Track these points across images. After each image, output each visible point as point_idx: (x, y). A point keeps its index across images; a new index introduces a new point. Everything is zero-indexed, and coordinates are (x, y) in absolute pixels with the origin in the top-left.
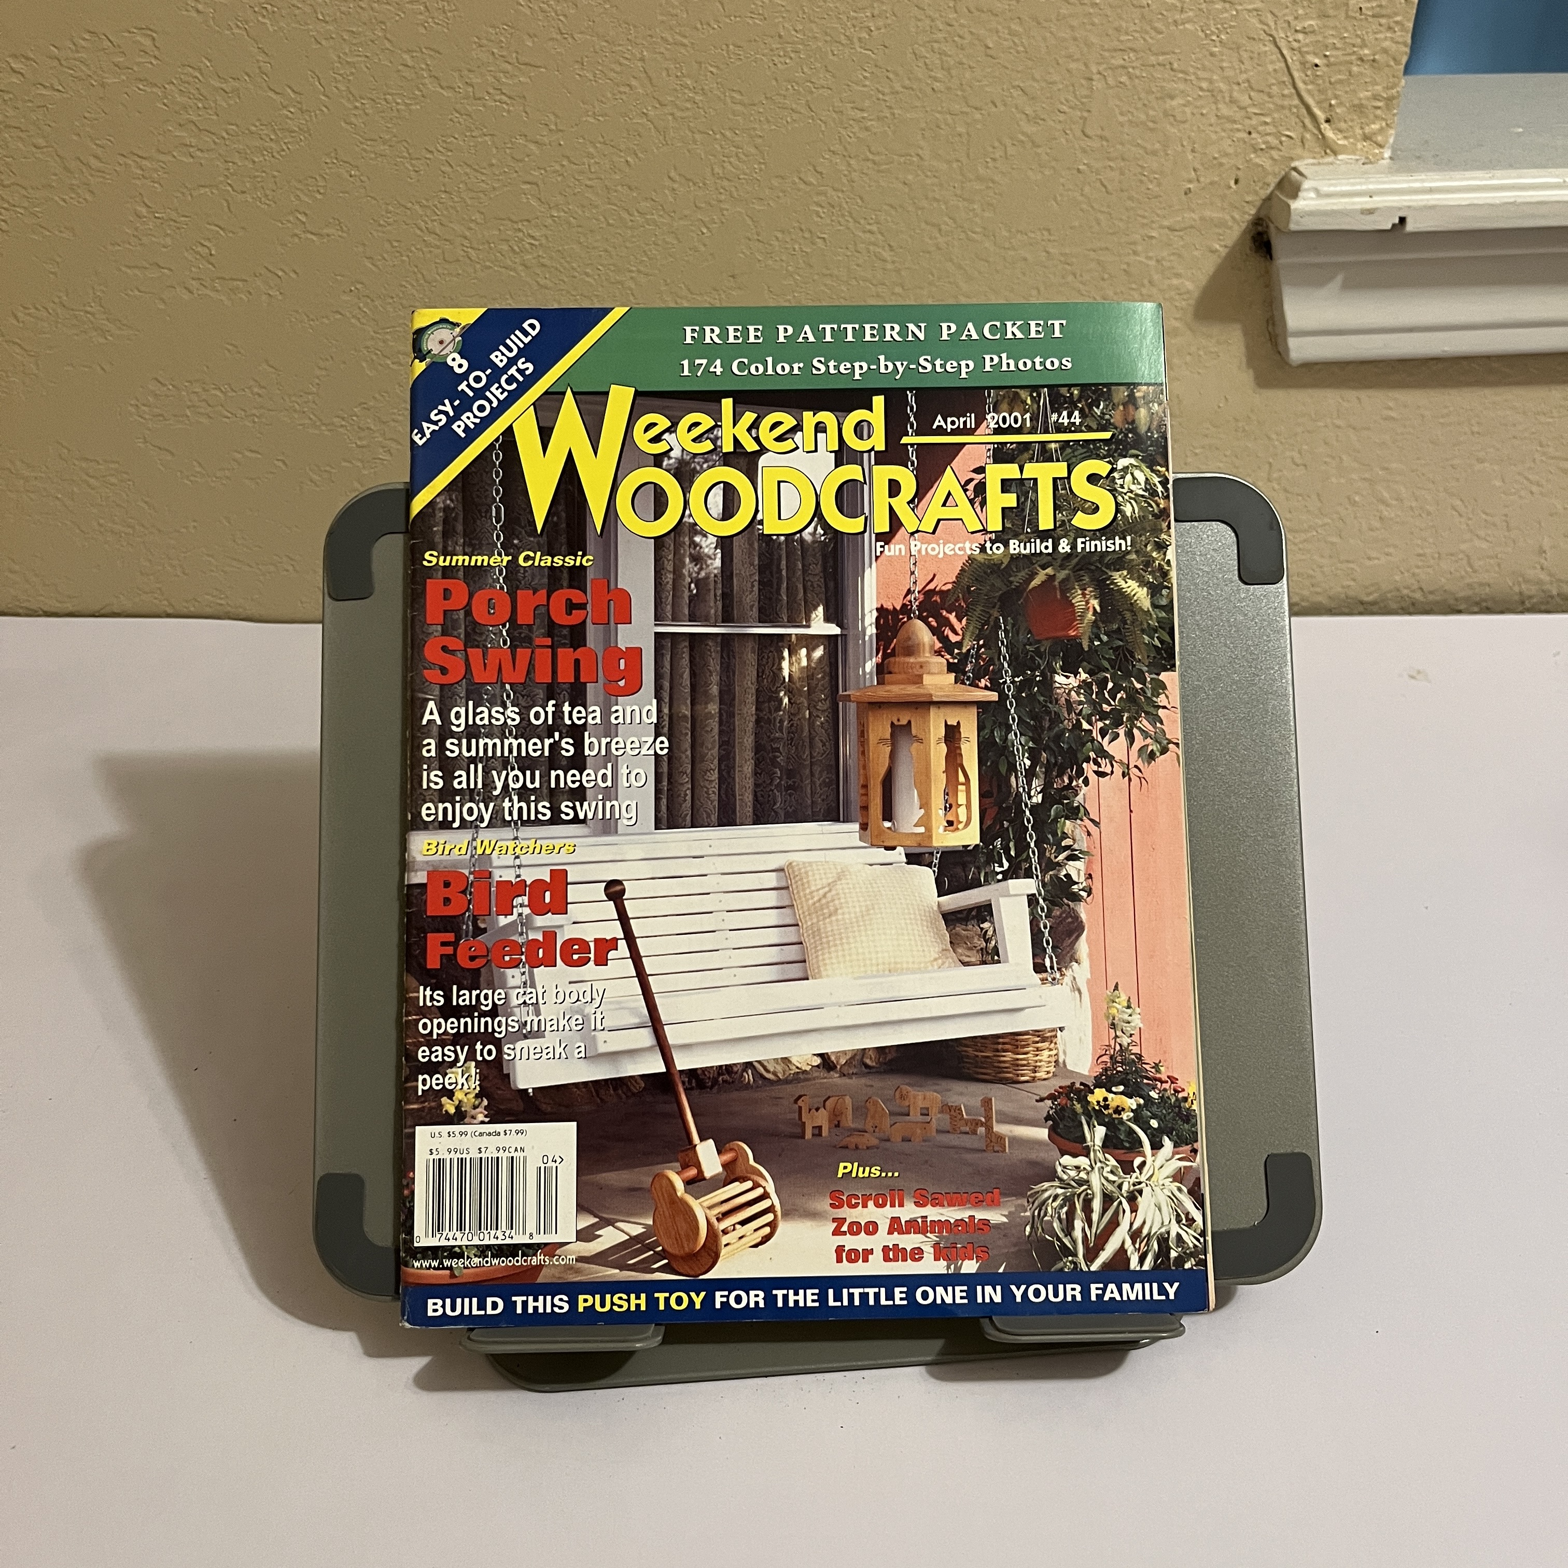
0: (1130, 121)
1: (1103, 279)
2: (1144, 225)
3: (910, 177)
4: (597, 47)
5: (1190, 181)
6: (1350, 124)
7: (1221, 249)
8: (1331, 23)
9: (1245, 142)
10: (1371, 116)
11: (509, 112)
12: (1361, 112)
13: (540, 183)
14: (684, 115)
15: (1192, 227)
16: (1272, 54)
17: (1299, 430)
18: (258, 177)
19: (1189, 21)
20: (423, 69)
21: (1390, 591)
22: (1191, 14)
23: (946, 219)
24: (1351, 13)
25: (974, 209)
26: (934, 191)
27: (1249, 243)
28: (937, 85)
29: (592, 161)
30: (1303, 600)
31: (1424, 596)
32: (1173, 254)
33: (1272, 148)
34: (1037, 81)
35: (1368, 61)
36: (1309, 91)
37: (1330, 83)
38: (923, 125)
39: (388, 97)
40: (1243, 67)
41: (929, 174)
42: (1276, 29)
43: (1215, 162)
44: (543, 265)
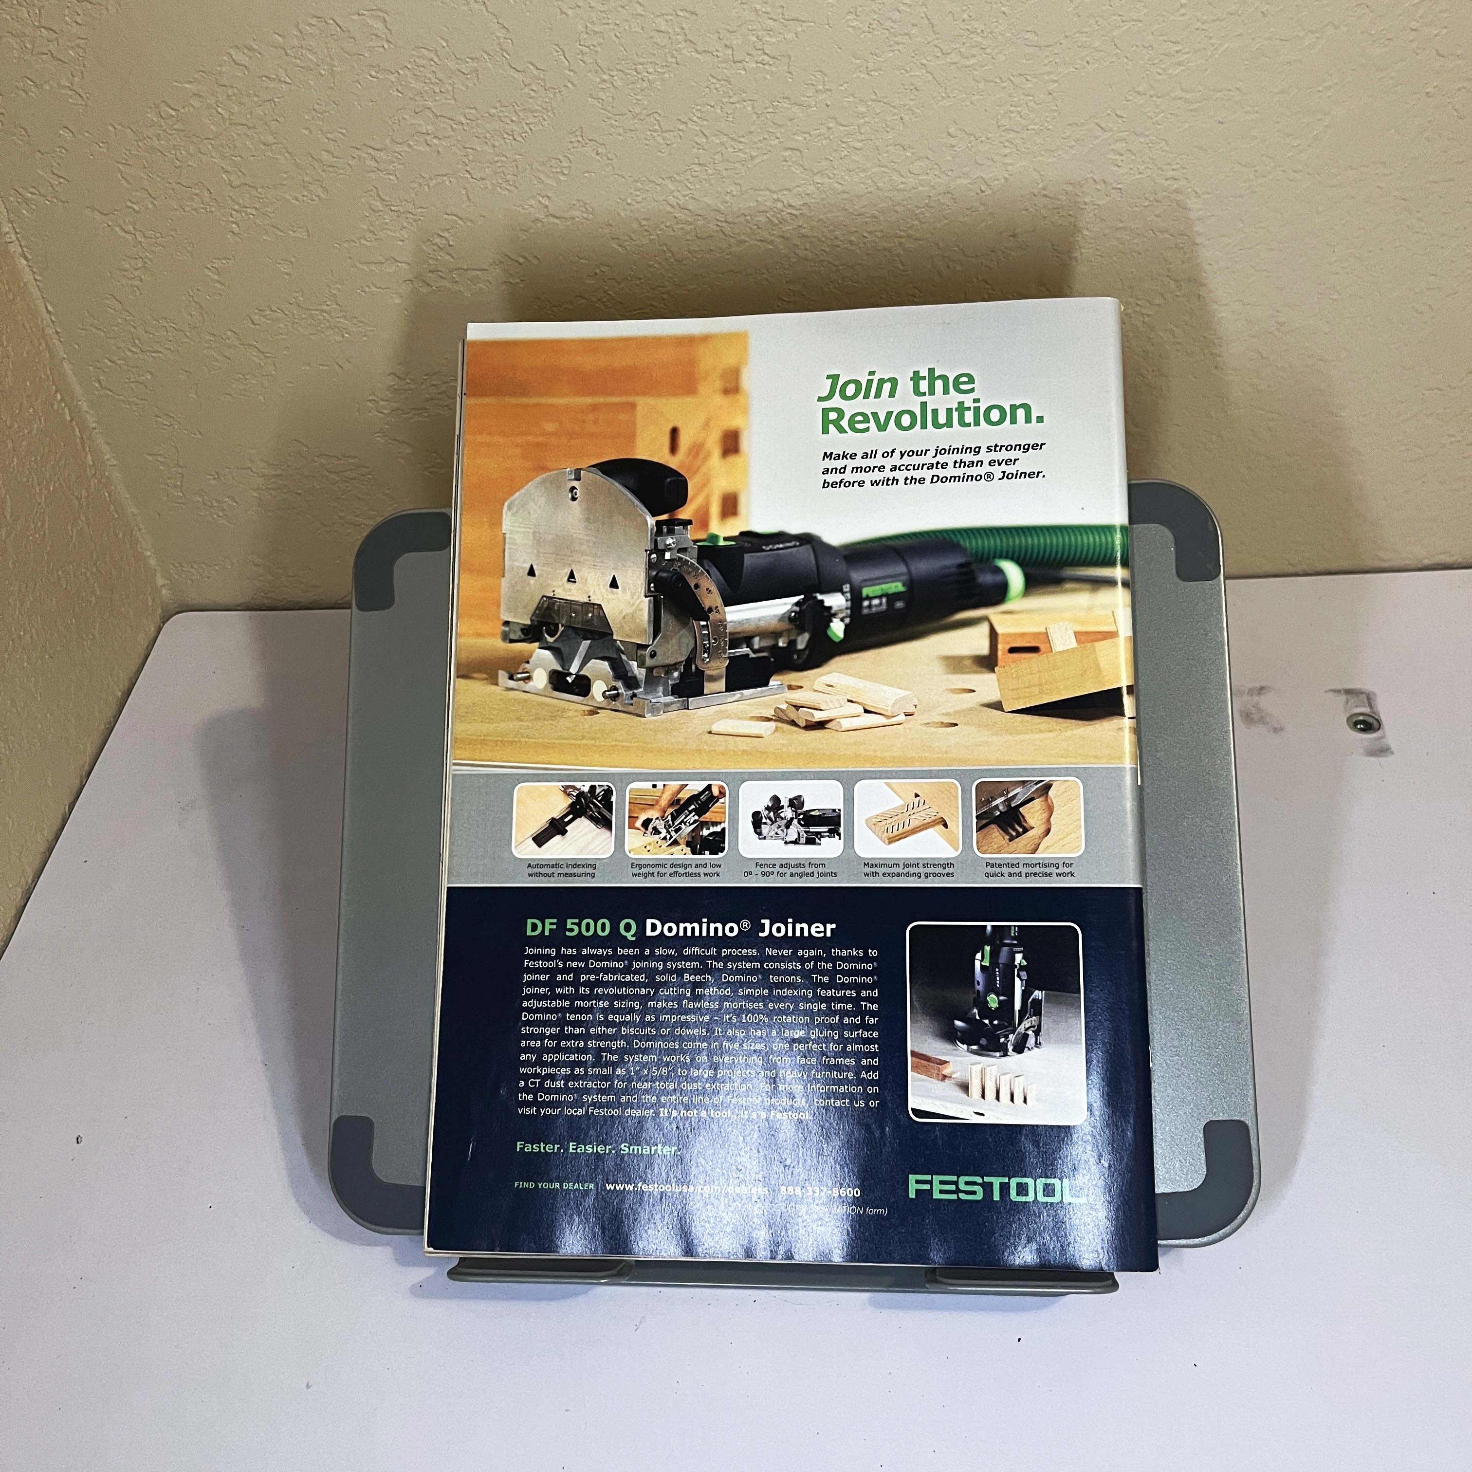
11: (772, 73)
13: (803, 148)
14: (969, 63)
18: (498, 161)
20: (677, 33)
29: (862, 121)
39: (639, 67)
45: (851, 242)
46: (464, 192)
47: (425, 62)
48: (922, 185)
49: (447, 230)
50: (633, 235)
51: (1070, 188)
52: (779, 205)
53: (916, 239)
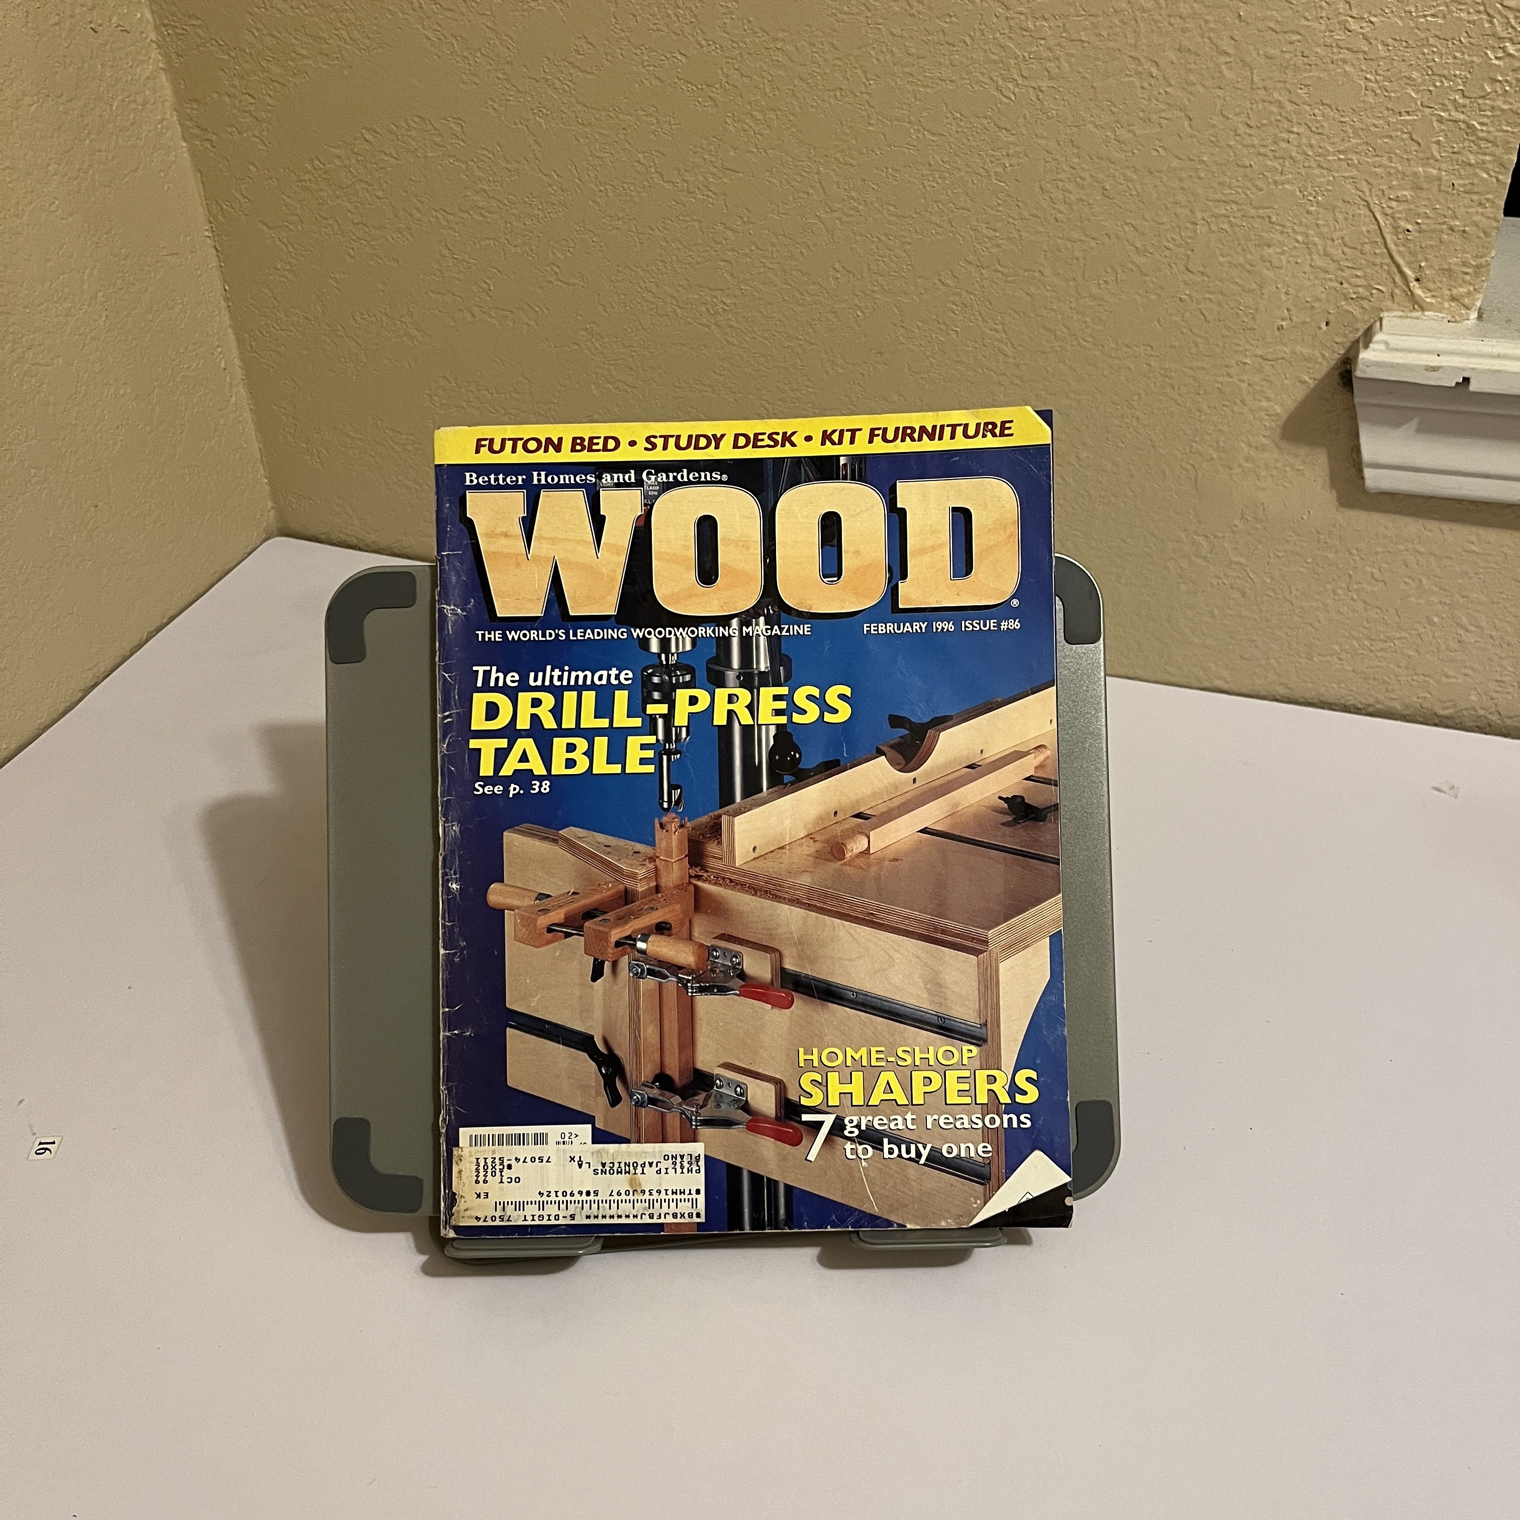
0: (1230, 263)
1: (1199, 394)
2: (1237, 352)
3: (1033, 289)
4: (784, 160)
5: (1283, 319)
6: (1439, 285)
7: (1310, 381)
8: (1424, 194)
9: (1337, 291)
10: (1460, 281)
11: (713, 204)
12: (1450, 276)
13: (733, 262)
14: (850, 219)
15: (1282, 358)
16: (1365, 216)
17: (1380, 550)
18: (526, 236)
19: (1288, 182)
20: (651, 167)
21: (1467, 709)
22: (1290, 176)
23: (1061, 326)
24: (1443, 188)
25: (1086, 322)
26: (1052, 302)
27: (1336, 378)
28: (1059, 216)
29: (775, 249)
30: (1378, 702)
31: (1501, 718)
32: (1265, 380)
33: (1362, 298)
34: (1147, 220)
35: (1459, 231)
36: (1400, 252)
37: (1421, 247)
38: (1046, 248)
39: (625, 185)
40: (1337, 226)
41: (1048, 287)
42: (1371, 196)
43: (1308, 305)
44: (731, 326)
45: (765, 338)
46: (502, 253)
47: (485, 159)
48: (816, 304)
49: (490, 278)
50: (614, 305)
51: (920, 324)
52: (715, 300)
53: (812, 344)
